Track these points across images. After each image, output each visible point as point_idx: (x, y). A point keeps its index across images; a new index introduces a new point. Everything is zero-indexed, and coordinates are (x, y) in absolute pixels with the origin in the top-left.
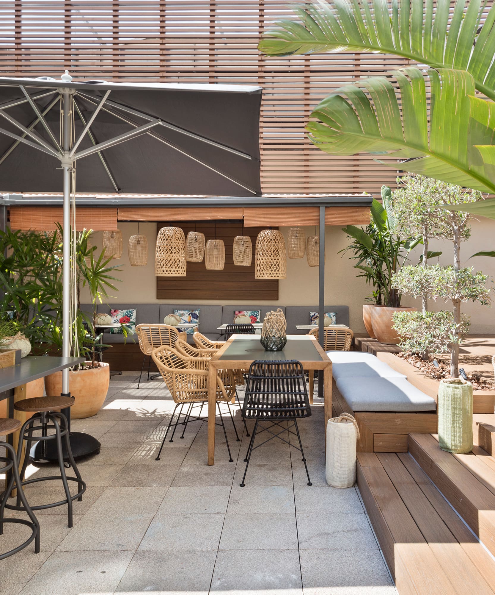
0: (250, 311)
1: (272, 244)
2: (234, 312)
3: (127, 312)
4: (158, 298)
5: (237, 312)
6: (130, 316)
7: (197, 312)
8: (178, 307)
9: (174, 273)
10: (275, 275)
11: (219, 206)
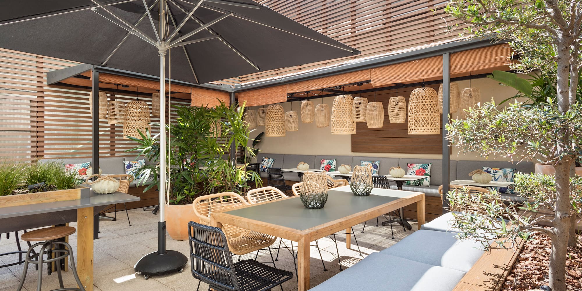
0: (420, 163)
1: (421, 101)
2: (407, 164)
3: (330, 162)
4: (353, 151)
5: (409, 165)
6: (331, 164)
7: (377, 164)
8: (365, 158)
9: (342, 132)
10: (423, 130)
11: (349, 71)
